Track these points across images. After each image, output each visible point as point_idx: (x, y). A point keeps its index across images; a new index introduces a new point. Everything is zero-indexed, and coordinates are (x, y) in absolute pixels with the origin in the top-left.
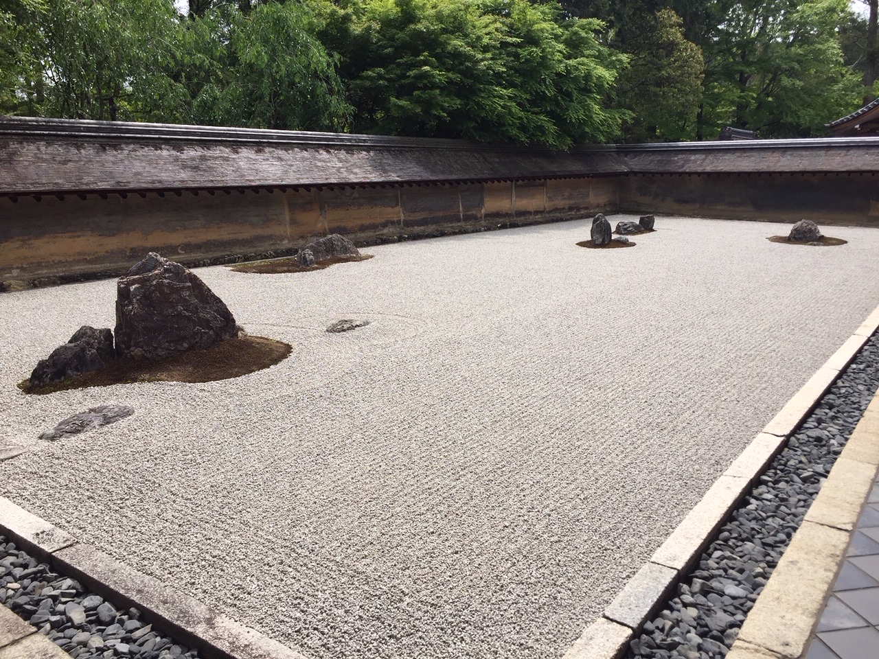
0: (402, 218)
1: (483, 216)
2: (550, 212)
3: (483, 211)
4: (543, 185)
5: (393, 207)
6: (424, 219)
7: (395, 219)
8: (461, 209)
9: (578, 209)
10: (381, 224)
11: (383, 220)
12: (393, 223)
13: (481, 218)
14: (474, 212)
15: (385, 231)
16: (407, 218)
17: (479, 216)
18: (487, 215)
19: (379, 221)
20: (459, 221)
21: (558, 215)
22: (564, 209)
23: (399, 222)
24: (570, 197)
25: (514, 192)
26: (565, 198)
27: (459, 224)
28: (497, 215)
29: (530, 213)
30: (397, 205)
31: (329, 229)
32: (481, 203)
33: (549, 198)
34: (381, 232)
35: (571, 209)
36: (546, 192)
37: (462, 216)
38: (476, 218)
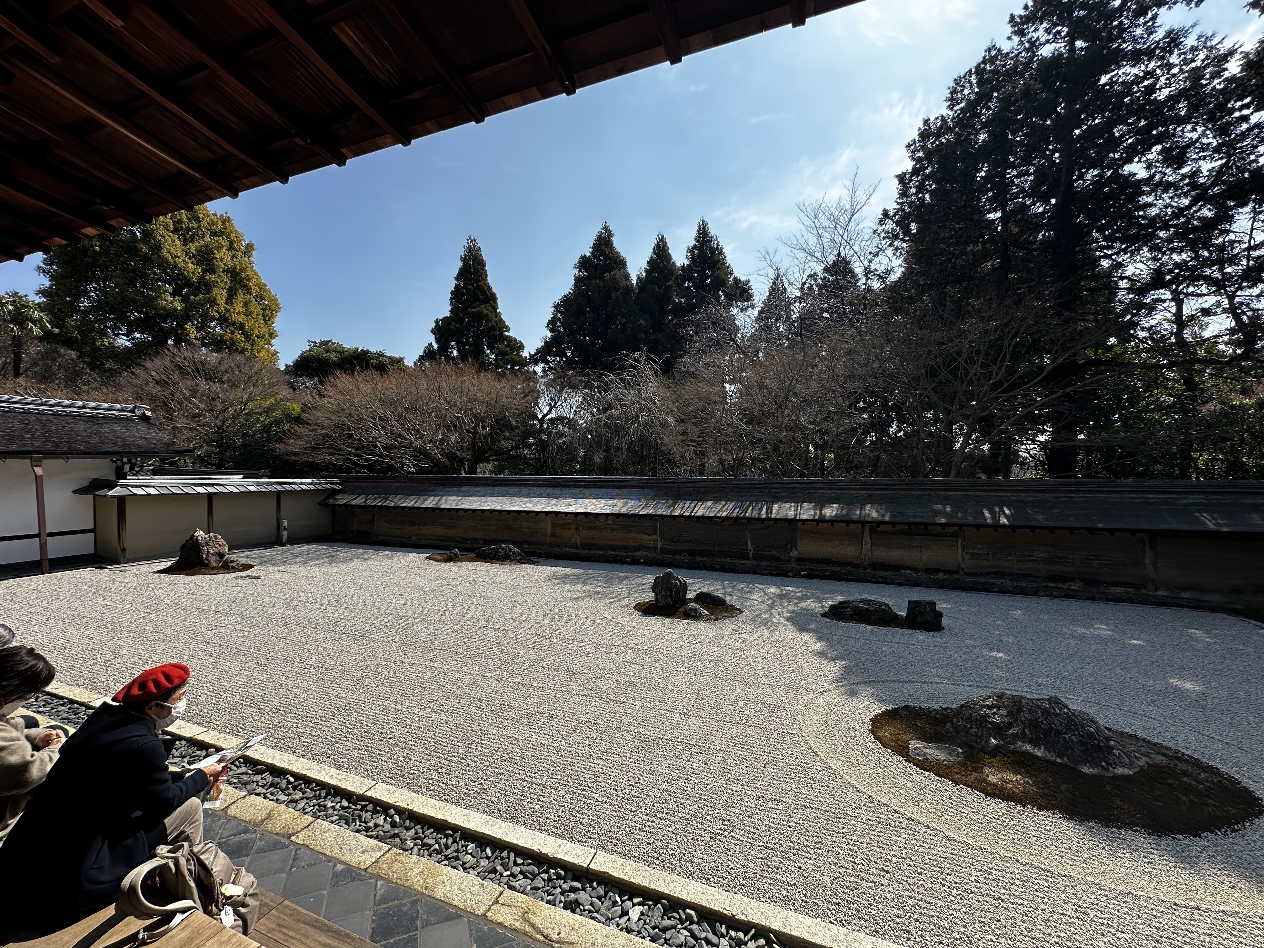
0: (660, 544)
1: (794, 559)
2: (977, 575)
3: (794, 554)
5: (649, 535)
7: (651, 546)
8: (750, 546)
9: (1096, 583)
10: (633, 547)
11: (637, 545)
12: (649, 549)
13: (789, 561)
14: (775, 553)
15: (638, 554)
16: (665, 546)
17: (784, 557)
18: (802, 559)
19: (631, 544)
20: (747, 558)
23: (655, 548)
25: (867, 542)
27: (746, 562)
28: (827, 561)
30: (655, 534)
31: (581, 544)
32: (793, 545)
33: (974, 553)
34: (633, 555)
35: (1055, 578)
36: (963, 547)
37: (751, 553)
38: (778, 560)
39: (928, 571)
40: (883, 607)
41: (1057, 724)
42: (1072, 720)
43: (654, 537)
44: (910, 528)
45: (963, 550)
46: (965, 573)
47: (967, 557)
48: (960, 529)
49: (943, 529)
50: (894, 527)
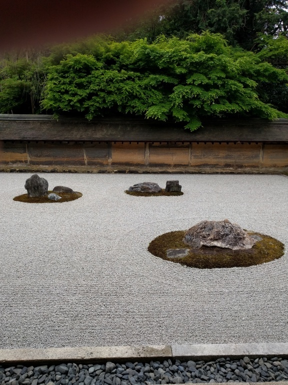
0: (29, 160)
1: (110, 164)
2: (196, 166)
3: (110, 160)
4: (188, 147)
5: (21, 153)
6: (49, 161)
7: (23, 160)
8: (85, 157)
9: (241, 167)
10: (11, 162)
11: (14, 160)
12: (21, 162)
13: (107, 164)
15: (15, 166)
16: (33, 160)
17: (105, 163)
18: (113, 164)
19: (9, 160)
20: (83, 164)
21: (208, 169)
22: (218, 165)
24: (226, 157)
25: (147, 151)
26: (220, 158)
27: (83, 167)
28: (127, 164)
29: (169, 165)
30: (25, 152)
32: (109, 155)
33: (195, 156)
34: (11, 166)
35: (228, 165)
36: (191, 153)
37: (86, 162)
38: (102, 165)
39: (176, 166)
40: (155, 186)
41: (227, 231)
42: (232, 229)
43: (25, 154)
44: (168, 143)
45: (191, 154)
46: (192, 166)
47: (192, 157)
48: (191, 143)
49: (183, 144)
50: (160, 143)
